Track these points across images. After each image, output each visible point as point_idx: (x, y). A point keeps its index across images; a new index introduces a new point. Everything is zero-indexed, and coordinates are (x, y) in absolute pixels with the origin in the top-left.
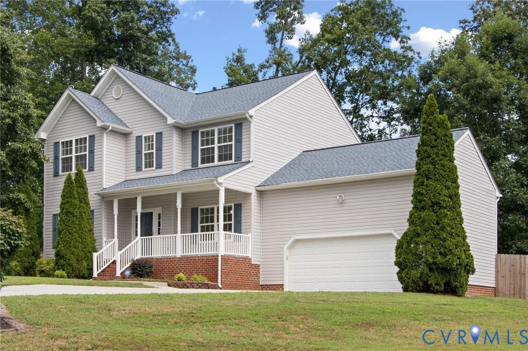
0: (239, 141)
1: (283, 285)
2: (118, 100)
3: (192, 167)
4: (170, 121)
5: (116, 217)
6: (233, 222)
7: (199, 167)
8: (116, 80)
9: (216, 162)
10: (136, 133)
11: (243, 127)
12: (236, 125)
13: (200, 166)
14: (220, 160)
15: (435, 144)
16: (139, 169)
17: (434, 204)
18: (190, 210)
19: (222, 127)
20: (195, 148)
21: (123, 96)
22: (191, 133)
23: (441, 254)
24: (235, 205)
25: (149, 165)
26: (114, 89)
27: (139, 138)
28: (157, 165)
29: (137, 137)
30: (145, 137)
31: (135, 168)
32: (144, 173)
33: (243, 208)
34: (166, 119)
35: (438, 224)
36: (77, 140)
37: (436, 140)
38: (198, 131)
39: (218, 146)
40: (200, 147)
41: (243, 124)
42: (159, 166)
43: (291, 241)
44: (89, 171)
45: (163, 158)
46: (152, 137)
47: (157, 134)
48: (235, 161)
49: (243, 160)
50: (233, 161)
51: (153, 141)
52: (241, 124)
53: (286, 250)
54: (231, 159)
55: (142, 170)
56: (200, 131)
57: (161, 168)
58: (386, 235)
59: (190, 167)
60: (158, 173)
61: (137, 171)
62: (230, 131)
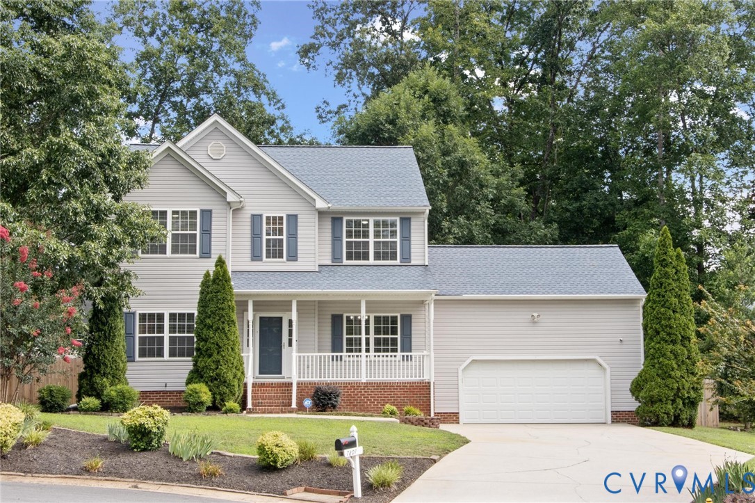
0: (406, 239)
1: (458, 413)
2: (216, 161)
3: (333, 262)
4: (321, 204)
6: (399, 336)
7: (344, 264)
8: (214, 133)
9: (372, 261)
10: (251, 209)
11: (412, 223)
12: (402, 219)
13: (345, 262)
14: (377, 257)
16: (256, 256)
18: (330, 317)
19: (381, 218)
20: (336, 239)
21: (226, 157)
22: (330, 220)
24: (401, 315)
25: (273, 254)
26: (211, 145)
27: (256, 219)
28: (288, 256)
29: (253, 216)
30: (268, 218)
31: (249, 255)
32: (264, 264)
33: (413, 320)
34: (314, 201)
36: (174, 213)
38: (341, 219)
39: (375, 242)
40: (345, 239)
41: (412, 220)
42: (293, 257)
43: (469, 361)
44: (201, 257)
45: (299, 248)
46: (281, 218)
47: (288, 216)
48: (401, 262)
49: (413, 263)
50: (398, 262)
51: (281, 224)
52: (409, 219)
53: (460, 371)
54: (396, 259)
55: (261, 260)
56: (345, 219)
57: (296, 260)
58: (586, 360)
59: (329, 263)
60: (292, 266)
61: (252, 260)
62: (393, 224)
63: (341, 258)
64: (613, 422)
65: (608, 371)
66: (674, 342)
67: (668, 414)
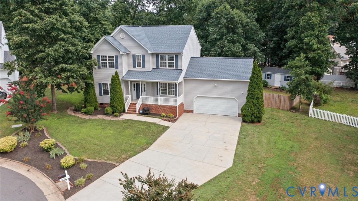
0: (177, 61)
1: (193, 110)
2: (122, 39)
4: (150, 52)
5: (130, 87)
6: (175, 89)
7: (159, 68)
8: (121, 31)
9: (167, 67)
10: (133, 53)
11: (179, 57)
12: (175, 55)
14: (169, 66)
15: (257, 78)
16: (134, 67)
17: (257, 98)
18: (156, 83)
19: (170, 55)
20: (157, 61)
21: (125, 38)
22: (155, 55)
23: (258, 113)
24: (176, 84)
25: (139, 66)
26: (121, 35)
27: (134, 56)
28: (143, 66)
29: (133, 55)
30: (137, 56)
31: (133, 66)
32: (136, 69)
34: (148, 51)
35: (258, 104)
36: (109, 56)
37: (257, 76)
38: (159, 55)
39: (168, 62)
40: (160, 61)
42: (144, 67)
43: (196, 96)
44: (116, 69)
45: (146, 64)
46: (140, 56)
47: (142, 55)
48: (175, 68)
49: (179, 68)
50: (174, 68)
51: (140, 57)
52: (178, 55)
53: (194, 99)
54: (174, 67)
55: (136, 67)
56: (160, 55)
57: (145, 68)
58: (232, 98)
59: (156, 68)
60: (144, 70)
61: (133, 67)
62: (173, 57)
63: (159, 66)
64: (238, 117)
65: (238, 102)
66: (253, 99)
67: (249, 120)
